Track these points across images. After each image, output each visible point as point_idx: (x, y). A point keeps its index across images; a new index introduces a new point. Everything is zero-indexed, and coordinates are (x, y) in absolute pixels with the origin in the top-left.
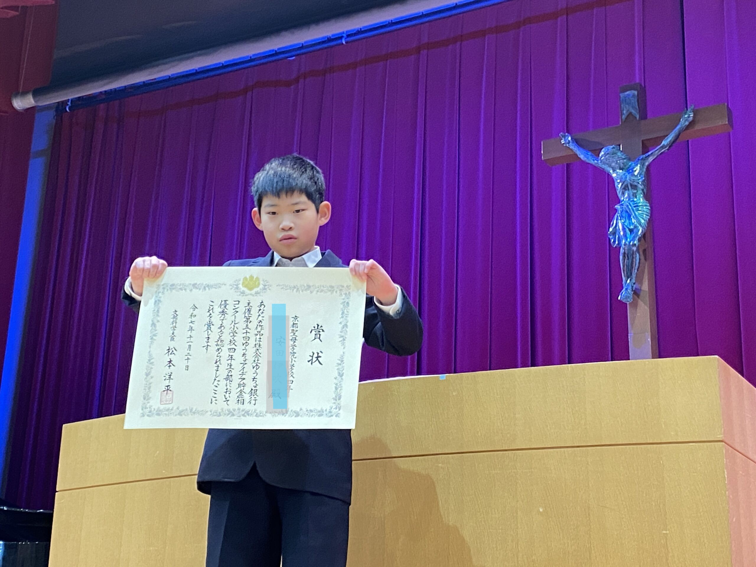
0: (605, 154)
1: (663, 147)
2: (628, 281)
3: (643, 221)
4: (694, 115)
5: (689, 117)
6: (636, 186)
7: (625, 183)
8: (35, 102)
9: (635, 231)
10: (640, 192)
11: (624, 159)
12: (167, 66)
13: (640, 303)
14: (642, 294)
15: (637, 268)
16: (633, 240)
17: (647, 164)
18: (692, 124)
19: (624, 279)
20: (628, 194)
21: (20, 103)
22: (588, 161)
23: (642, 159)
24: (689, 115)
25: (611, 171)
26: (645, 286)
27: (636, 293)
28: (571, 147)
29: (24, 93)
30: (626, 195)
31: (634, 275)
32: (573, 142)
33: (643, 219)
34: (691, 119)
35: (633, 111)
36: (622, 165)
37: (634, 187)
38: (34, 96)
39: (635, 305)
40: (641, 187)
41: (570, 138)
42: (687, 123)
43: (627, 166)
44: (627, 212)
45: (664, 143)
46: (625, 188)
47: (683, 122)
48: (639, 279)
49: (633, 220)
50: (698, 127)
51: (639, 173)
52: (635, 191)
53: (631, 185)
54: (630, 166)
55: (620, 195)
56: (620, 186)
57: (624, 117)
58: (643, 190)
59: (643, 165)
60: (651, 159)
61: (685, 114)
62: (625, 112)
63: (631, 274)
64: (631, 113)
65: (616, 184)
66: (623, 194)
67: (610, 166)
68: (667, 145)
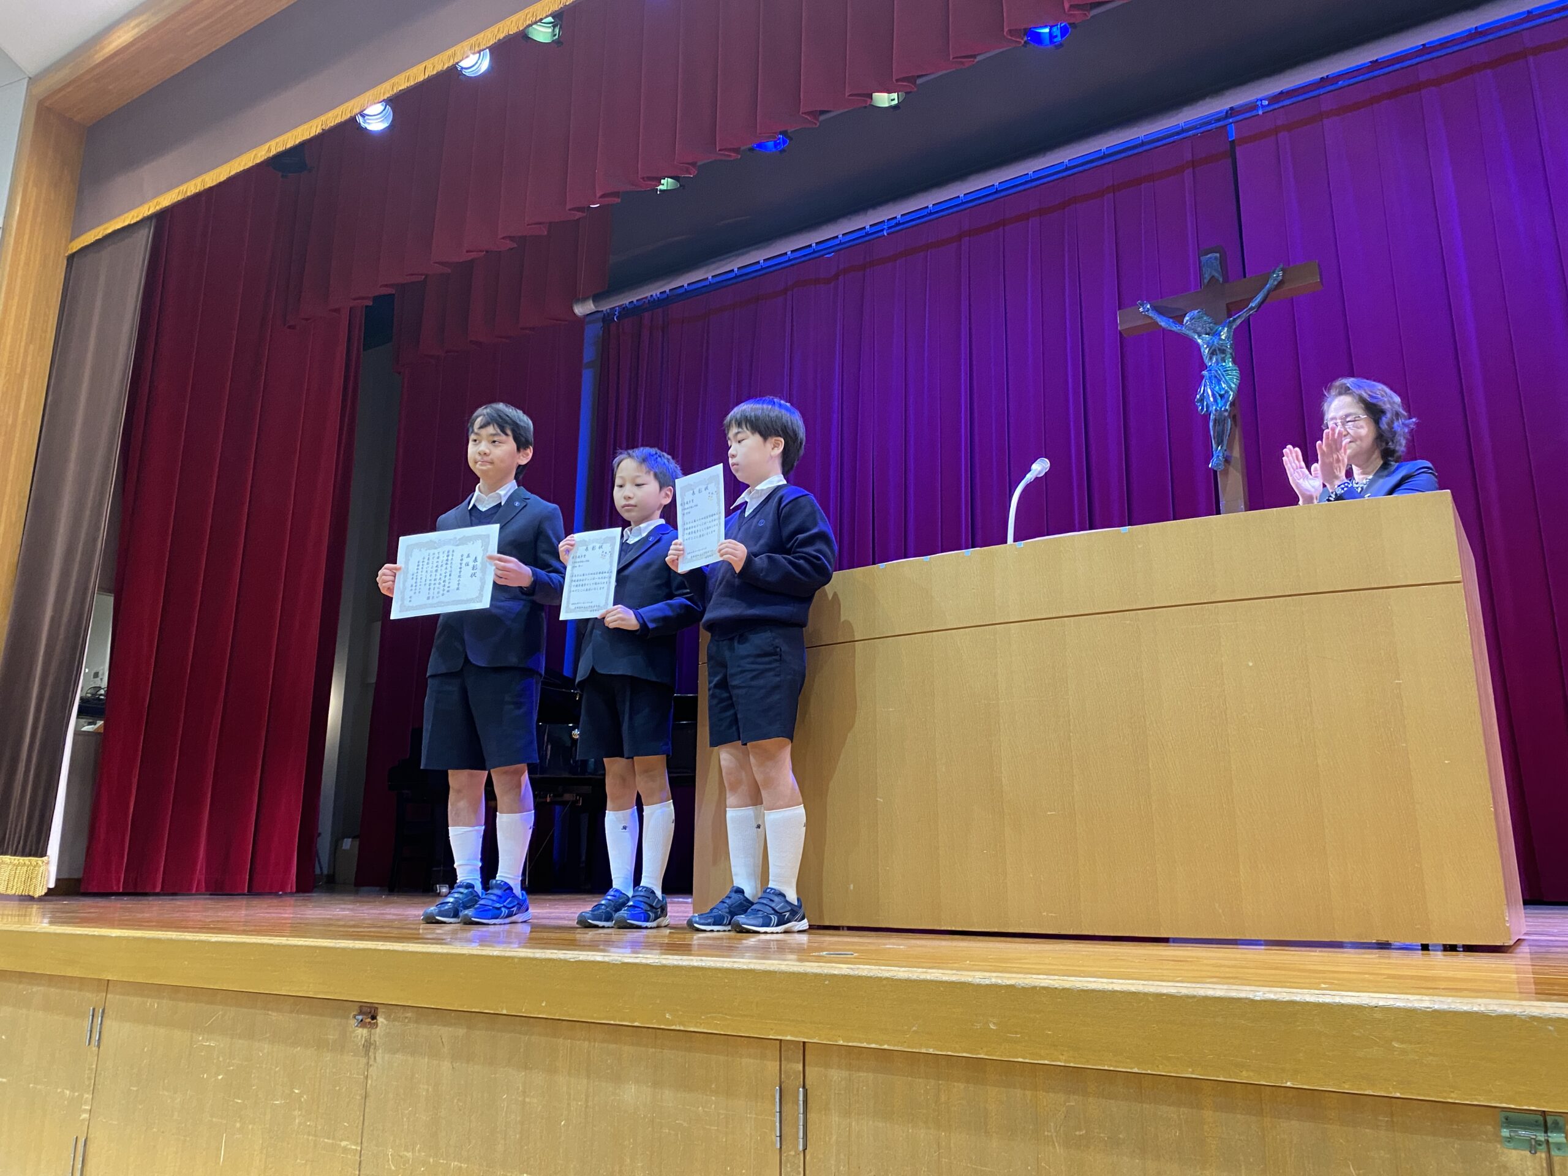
0: (1191, 319)
1: (1251, 309)
2: (1219, 448)
3: (1233, 386)
4: (1283, 273)
5: (1278, 276)
6: (1224, 350)
7: (1213, 348)
8: (596, 307)
9: (1226, 396)
10: (1229, 356)
11: (1211, 323)
12: (723, 263)
13: (1231, 469)
14: (1233, 461)
15: (1228, 434)
16: (1225, 404)
17: (1234, 327)
18: (1281, 283)
19: (1214, 446)
20: (1217, 360)
21: (581, 310)
22: (1169, 328)
23: (1229, 322)
24: (1278, 275)
25: (1196, 337)
26: (1237, 453)
27: (1227, 460)
28: (1150, 315)
29: (584, 299)
30: (1214, 360)
31: (1225, 442)
32: (1153, 310)
33: (1234, 383)
34: (1280, 278)
35: (1216, 275)
36: (1208, 330)
37: (1223, 351)
38: (594, 301)
39: (1226, 472)
40: (1229, 351)
41: (1149, 306)
42: (1276, 283)
43: (1215, 330)
44: (1216, 377)
45: (1253, 304)
46: (1213, 353)
47: (1271, 283)
48: (1230, 447)
49: (1224, 386)
50: (1286, 287)
51: (1227, 337)
52: (1223, 356)
53: (1219, 349)
54: (1217, 330)
55: (1206, 360)
56: (1207, 351)
57: (1206, 281)
58: (1231, 354)
59: (1230, 328)
60: (1238, 322)
61: (1274, 273)
62: (1206, 276)
63: (1222, 441)
64: (1213, 277)
65: (1202, 350)
66: (1211, 359)
67: (1195, 332)
68: (1256, 306)
